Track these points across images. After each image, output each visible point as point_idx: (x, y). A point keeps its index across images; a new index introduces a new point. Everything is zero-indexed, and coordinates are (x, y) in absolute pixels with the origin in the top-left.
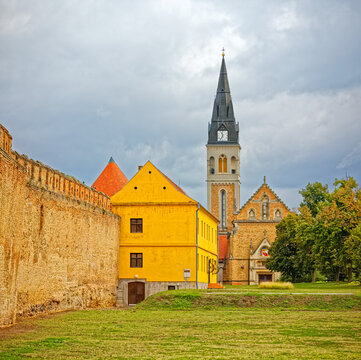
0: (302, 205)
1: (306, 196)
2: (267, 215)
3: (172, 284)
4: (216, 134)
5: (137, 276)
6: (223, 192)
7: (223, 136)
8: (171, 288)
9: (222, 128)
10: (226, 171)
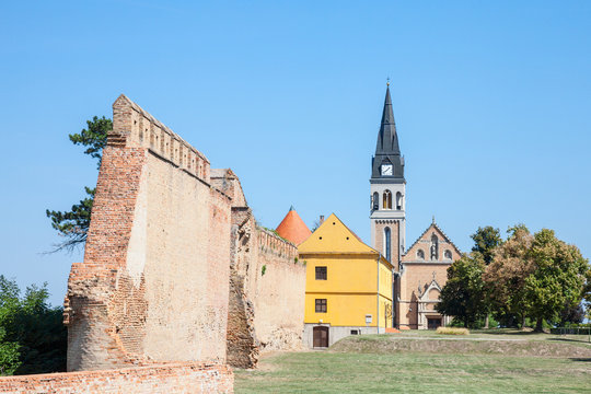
0: (474, 249)
1: (477, 240)
2: (437, 256)
3: (354, 329)
4: (380, 169)
5: (322, 321)
6: (387, 230)
7: (387, 170)
8: (354, 332)
9: (387, 161)
10: (390, 207)
